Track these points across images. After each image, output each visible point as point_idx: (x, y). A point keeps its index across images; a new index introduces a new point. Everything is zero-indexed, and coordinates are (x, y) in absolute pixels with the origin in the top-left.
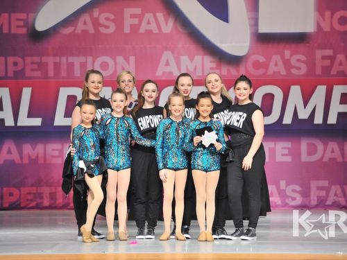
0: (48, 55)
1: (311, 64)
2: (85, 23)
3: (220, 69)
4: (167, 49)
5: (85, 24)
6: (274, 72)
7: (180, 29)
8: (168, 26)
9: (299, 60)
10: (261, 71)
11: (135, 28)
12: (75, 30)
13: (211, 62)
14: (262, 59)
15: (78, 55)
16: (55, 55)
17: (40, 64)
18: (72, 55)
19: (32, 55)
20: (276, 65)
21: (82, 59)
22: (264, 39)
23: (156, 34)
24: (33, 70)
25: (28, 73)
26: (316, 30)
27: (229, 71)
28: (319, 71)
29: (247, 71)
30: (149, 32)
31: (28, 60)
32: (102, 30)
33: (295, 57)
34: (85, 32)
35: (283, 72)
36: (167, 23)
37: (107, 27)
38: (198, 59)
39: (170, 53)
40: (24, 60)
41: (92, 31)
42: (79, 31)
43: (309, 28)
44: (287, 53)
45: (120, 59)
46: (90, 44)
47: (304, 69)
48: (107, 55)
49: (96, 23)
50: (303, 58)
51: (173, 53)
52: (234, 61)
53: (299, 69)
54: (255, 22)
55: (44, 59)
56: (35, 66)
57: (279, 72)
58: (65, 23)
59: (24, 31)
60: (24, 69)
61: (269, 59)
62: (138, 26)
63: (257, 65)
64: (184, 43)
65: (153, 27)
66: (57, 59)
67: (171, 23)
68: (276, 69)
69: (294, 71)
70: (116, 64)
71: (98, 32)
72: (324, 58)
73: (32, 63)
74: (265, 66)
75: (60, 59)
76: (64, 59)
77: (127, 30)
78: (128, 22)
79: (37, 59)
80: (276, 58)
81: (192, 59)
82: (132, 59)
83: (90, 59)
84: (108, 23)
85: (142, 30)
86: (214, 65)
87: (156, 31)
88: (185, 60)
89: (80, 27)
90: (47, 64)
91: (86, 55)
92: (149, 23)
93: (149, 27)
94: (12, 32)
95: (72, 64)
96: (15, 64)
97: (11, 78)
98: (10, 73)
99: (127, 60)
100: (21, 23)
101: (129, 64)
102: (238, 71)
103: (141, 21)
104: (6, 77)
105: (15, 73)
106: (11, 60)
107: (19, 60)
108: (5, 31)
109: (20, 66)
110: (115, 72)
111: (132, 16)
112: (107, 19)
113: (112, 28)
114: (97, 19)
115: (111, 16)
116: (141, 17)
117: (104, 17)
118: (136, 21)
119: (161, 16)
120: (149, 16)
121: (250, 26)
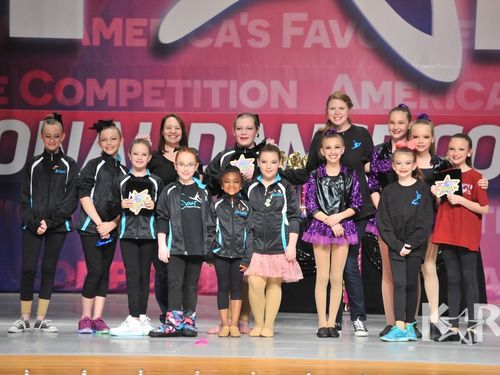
0: (175, 78)
2: (228, 33)
3: (418, 101)
4: (342, 71)
5: (227, 35)
6: (496, 107)
7: (362, 43)
8: (345, 38)
10: (477, 105)
11: (298, 41)
12: (213, 43)
13: (405, 90)
14: (478, 87)
15: (217, 78)
16: (185, 78)
17: (162, 89)
18: (209, 78)
19: (153, 78)
20: (499, 96)
21: (223, 84)
22: (483, 59)
23: (327, 49)
24: (154, 98)
25: (148, 103)
27: (430, 103)
29: (457, 105)
30: (317, 47)
31: (148, 83)
32: (252, 43)
34: (228, 46)
36: (343, 35)
37: (259, 39)
38: (387, 85)
39: (346, 76)
40: (142, 83)
41: (237, 44)
42: (219, 43)
45: (276, 85)
46: (234, 63)
51: (350, 77)
52: (438, 89)
54: (470, 34)
55: (171, 83)
56: (158, 93)
58: (201, 32)
59: (142, 43)
60: (142, 95)
61: (489, 87)
62: (302, 38)
63: (471, 96)
64: (366, 62)
65: (324, 40)
66: (188, 84)
67: (349, 34)
68: (499, 101)
70: (269, 91)
71: (245, 46)
73: (153, 88)
74: (483, 97)
75: (192, 84)
76: (197, 83)
77: (287, 43)
78: (289, 32)
79: (160, 83)
81: (377, 86)
82: (293, 84)
83: (233, 84)
84: (261, 33)
85: (308, 44)
86: (409, 95)
87: (327, 45)
88: (367, 87)
89: (221, 39)
90: (173, 90)
91: (228, 78)
92: (318, 33)
93: (318, 40)
94: (127, 44)
95: (209, 90)
96: (130, 89)
97: (124, 109)
98: (123, 103)
99: (286, 86)
100: (140, 32)
101: (288, 91)
102: (444, 104)
103: (306, 31)
104: (117, 108)
105: (130, 101)
106: (124, 83)
107: (136, 84)
108: (118, 42)
109: (136, 94)
110: (269, 102)
111: (295, 24)
112: (259, 27)
113: (266, 40)
114: (246, 27)
115: (265, 24)
116: (306, 25)
117: (255, 24)
118: (299, 31)
119: (335, 24)
120: (318, 24)
121: (463, 39)
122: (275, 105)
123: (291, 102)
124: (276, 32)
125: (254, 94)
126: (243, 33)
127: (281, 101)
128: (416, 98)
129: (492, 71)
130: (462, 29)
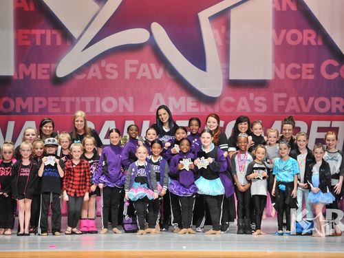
0: (66, 96)
1: (270, 104)
2: (95, 71)
3: (200, 108)
4: (158, 91)
5: (95, 72)
6: (242, 110)
7: (168, 76)
8: (159, 74)
9: (260, 101)
10: (231, 109)
11: (133, 75)
12: (87, 76)
13: (192, 101)
14: (232, 100)
15: (90, 95)
16: (71, 96)
17: (59, 103)
18: (84, 96)
19: (53, 96)
20: (243, 104)
21: (92, 99)
22: (234, 85)
23: (150, 80)
24: (54, 107)
25: (50, 110)
26: (274, 78)
27: (206, 109)
28: (276, 110)
29: (220, 109)
30: (144, 78)
31: (51, 99)
32: (108, 76)
33: (257, 99)
34: (95, 78)
35: (248, 110)
36: (158, 71)
37: (112, 74)
38: (182, 99)
39: (160, 94)
40: (47, 99)
41: (100, 77)
42: (90, 77)
43: (268, 76)
44: (252, 95)
45: (122, 99)
46: (100, 88)
47: (264, 108)
48: (112, 96)
50: (263, 99)
51: (163, 95)
52: (210, 101)
53: (260, 107)
54: (226, 71)
55: (63, 99)
56: (56, 105)
57: (245, 110)
58: (80, 71)
59: (47, 77)
60: (47, 107)
61: (237, 100)
62: (136, 73)
63: (228, 104)
64: (171, 87)
65: (148, 75)
66: (73, 99)
67: (161, 71)
68: (243, 108)
69: (257, 109)
70: (118, 103)
71: (104, 78)
72: (280, 99)
73: (54, 102)
74: (235, 105)
75: (75, 99)
76: (78, 99)
77: (127, 76)
78: (128, 71)
79: (57, 99)
80: (243, 99)
81: (177, 99)
82: (131, 99)
83: (98, 99)
84: (113, 71)
85: (139, 77)
86: (195, 104)
87: (149, 77)
88: (172, 100)
89: (91, 74)
90: (64, 103)
91: (95, 96)
92: (144, 71)
93: (144, 74)
94: (39, 78)
95: (85, 103)
96: (41, 103)
97: (37, 114)
98: (37, 110)
99: (127, 99)
100: (46, 71)
101: (128, 103)
102: (214, 109)
103: (138, 70)
104: (33, 113)
105: (40, 109)
106: (37, 99)
107: (43, 100)
108: (33, 77)
109: (44, 105)
110: (118, 109)
111: (132, 66)
112: (112, 68)
113: (116, 75)
114: (104, 68)
115: (115, 66)
116: (138, 67)
117: (109, 66)
118: (134, 70)
119: (153, 66)
120: (144, 66)
121: (223, 74)
122: (121, 110)
123: (130, 109)
124: (121, 70)
125: (109, 104)
126: (103, 71)
127: (125, 108)
128: (198, 106)
129: (239, 91)
130: (222, 69)
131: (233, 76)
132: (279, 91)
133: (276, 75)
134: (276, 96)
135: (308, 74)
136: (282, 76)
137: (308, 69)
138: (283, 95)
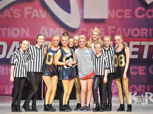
1: (106, 32)
2: (7, 13)
4: (43, 25)
7: (49, 16)
8: (44, 15)
9: (101, 31)
11: (29, 16)
12: (2, 16)
13: (63, 31)
14: (85, 30)
15: (4, 27)
21: (6, 29)
22: (86, 21)
26: (108, 18)
30: (35, 17)
32: (15, 16)
34: (7, 17)
37: (17, 15)
38: (57, 29)
41: (10, 17)
43: (106, 16)
45: (23, 29)
48: (16, 27)
49: (12, 13)
50: (103, 29)
51: (46, 27)
53: (101, 34)
54: (82, 14)
61: (88, 30)
62: (31, 15)
64: (51, 22)
65: (37, 15)
67: (45, 14)
70: (21, 31)
71: (12, 17)
72: (112, 29)
74: (87, 33)
77: (26, 16)
78: (26, 13)
81: (54, 30)
82: (28, 29)
83: (9, 29)
84: (17, 13)
85: (32, 17)
87: (38, 17)
88: (51, 30)
89: (5, 15)
91: (7, 27)
92: (35, 13)
93: (35, 15)
95: (1, 31)
99: (26, 30)
103: (32, 13)
110: (20, 35)
111: (28, 10)
112: (17, 12)
113: (19, 16)
114: (12, 11)
115: (19, 10)
116: (32, 11)
117: (15, 10)
118: (30, 13)
119: (41, 11)
120: (36, 10)
121: (80, 15)
122: (22, 35)
123: (28, 35)
124: (22, 13)
125: (16, 32)
127: (24, 34)
129: (89, 25)
130: (80, 12)
131: (86, 17)
132: (112, 25)
133: (110, 16)
134: (110, 28)
135: (128, 15)
136: (113, 17)
137: (128, 12)
138: (114, 27)
